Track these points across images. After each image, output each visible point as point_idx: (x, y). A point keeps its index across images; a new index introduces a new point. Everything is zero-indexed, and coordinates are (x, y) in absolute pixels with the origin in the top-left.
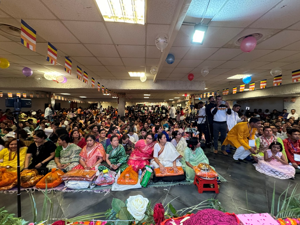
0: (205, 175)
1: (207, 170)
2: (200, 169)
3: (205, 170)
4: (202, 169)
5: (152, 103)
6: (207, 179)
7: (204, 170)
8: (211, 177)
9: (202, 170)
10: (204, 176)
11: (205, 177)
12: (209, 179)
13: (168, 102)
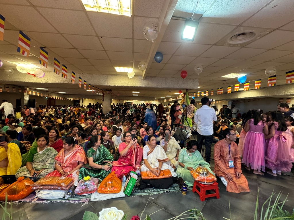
0: (204, 179)
1: (206, 174)
2: (198, 173)
3: (204, 174)
4: (201, 174)
5: (142, 101)
6: (206, 184)
7: (203, 174)
8: (210, 181)
9: (200, 175)
10: (203, 181)
11: (204, 182)
12: (208, 184)
13: (159, 100)
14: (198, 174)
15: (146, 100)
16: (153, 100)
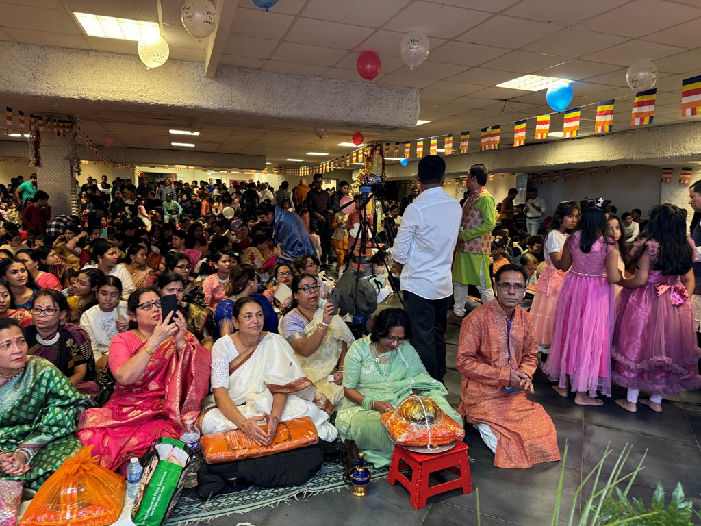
0: (425, 437)
1: (432, 420)
2: (407, 419)
3: (424, 419)
4: (414, 420)
6: (430, 451)
7: (422, 421)
8: (445, 442)
9: (413, 424)
10: (421, 444)
11: (425, 447)
12: (438, 450)
13: (282, 168)
14: (404, 421)
15: (229, 168)
16: (260, 168)
